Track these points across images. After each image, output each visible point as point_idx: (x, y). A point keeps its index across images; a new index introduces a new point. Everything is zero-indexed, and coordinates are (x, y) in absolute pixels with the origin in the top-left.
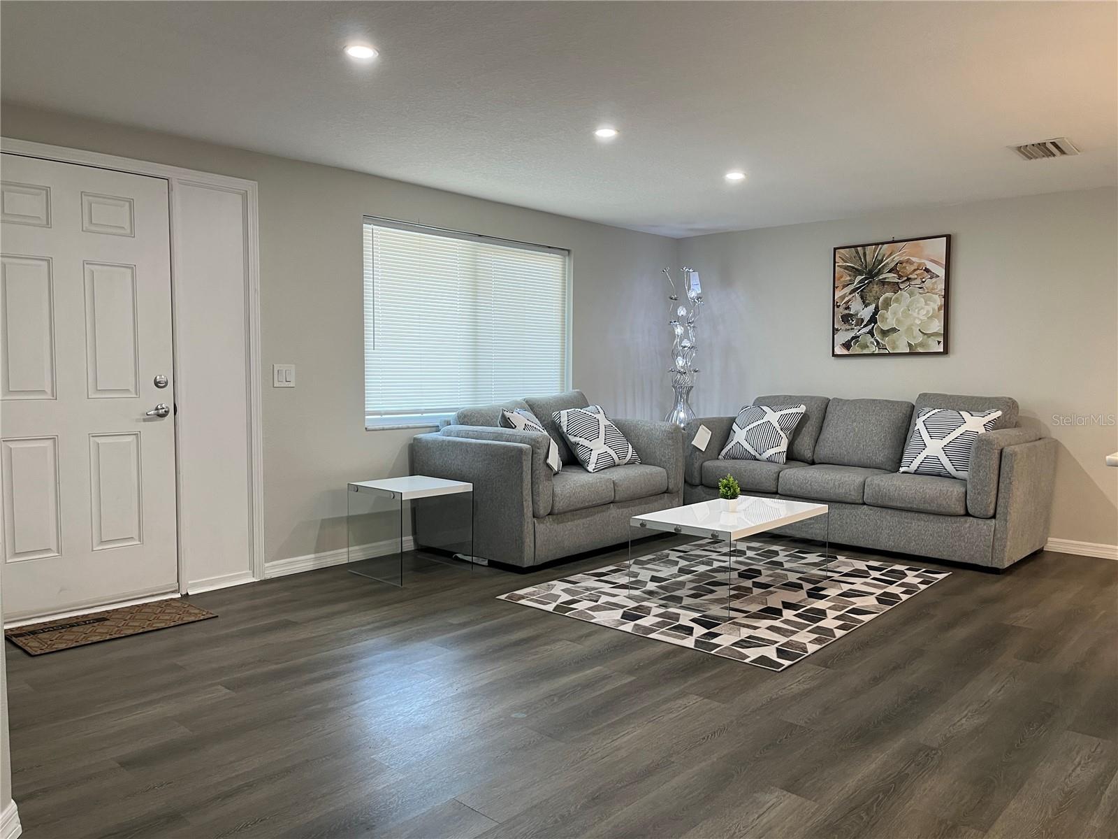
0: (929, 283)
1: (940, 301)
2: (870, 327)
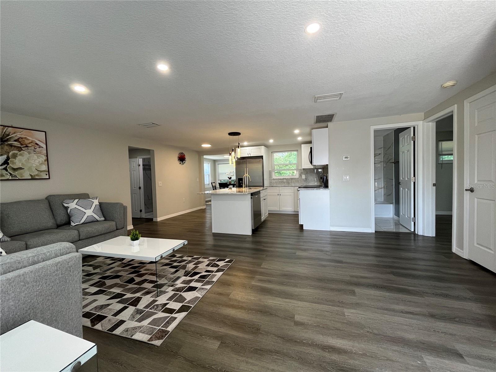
1: (45, 158)
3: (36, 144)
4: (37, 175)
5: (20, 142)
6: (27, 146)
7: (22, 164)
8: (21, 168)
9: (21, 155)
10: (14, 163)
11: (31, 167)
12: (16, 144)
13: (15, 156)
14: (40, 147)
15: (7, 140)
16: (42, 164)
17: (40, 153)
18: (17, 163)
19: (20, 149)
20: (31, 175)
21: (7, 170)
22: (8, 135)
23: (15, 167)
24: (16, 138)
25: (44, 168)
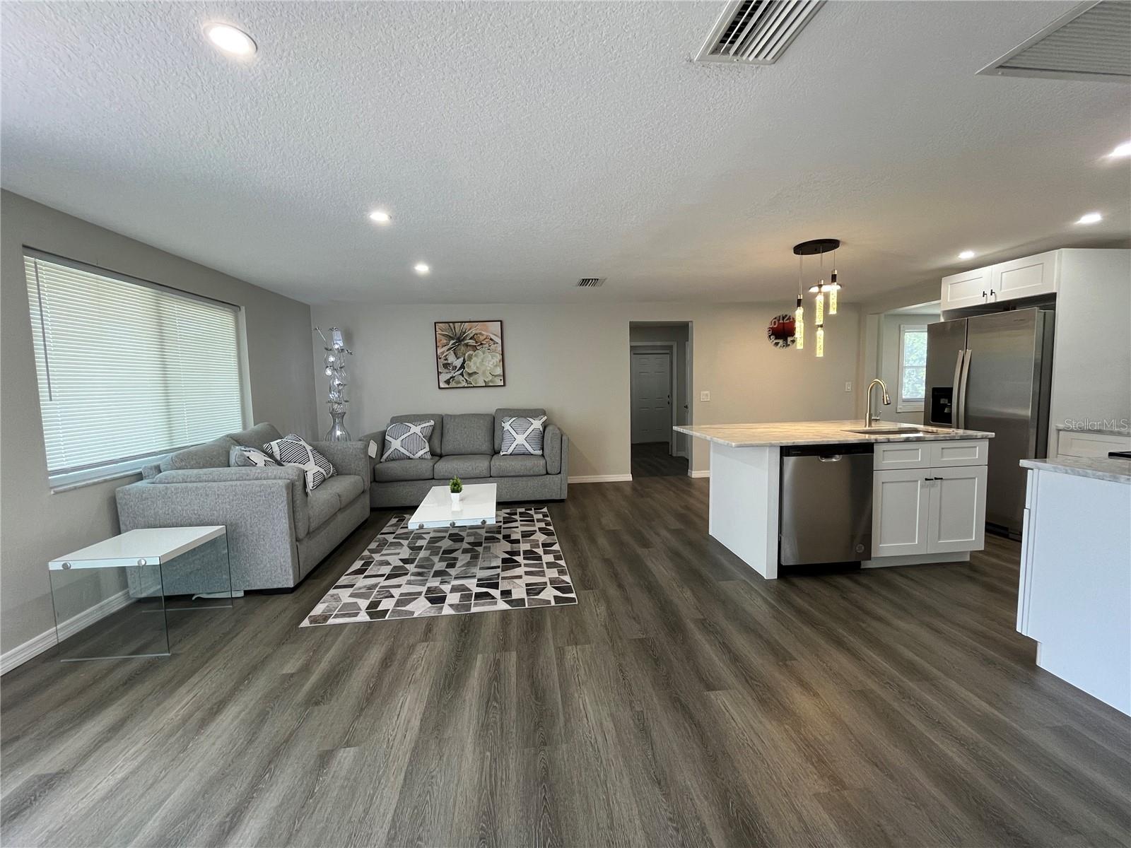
0: (493, 347)
1: (500, 357)
2: (461, 371)
3: (491, 339)
4: (491, 381)
5: (475, 340)
6: (482, 344)
7: (477, 367)
8: (475, 373)
9: (476, 355)
10: (469, 367)
11: (485, 370)
12: (472, 342)
13: (470, 357)
14: (495, 343)
15: (464, 339)
16: (496, 366)
17: (495, 351)
18: (472, 366)
19: (475, 349)
20: (485, 381)
21: (463, 376)
22: (465, 333)
23: (470, 372)
24: (472, 335)
25: (499, 371)
